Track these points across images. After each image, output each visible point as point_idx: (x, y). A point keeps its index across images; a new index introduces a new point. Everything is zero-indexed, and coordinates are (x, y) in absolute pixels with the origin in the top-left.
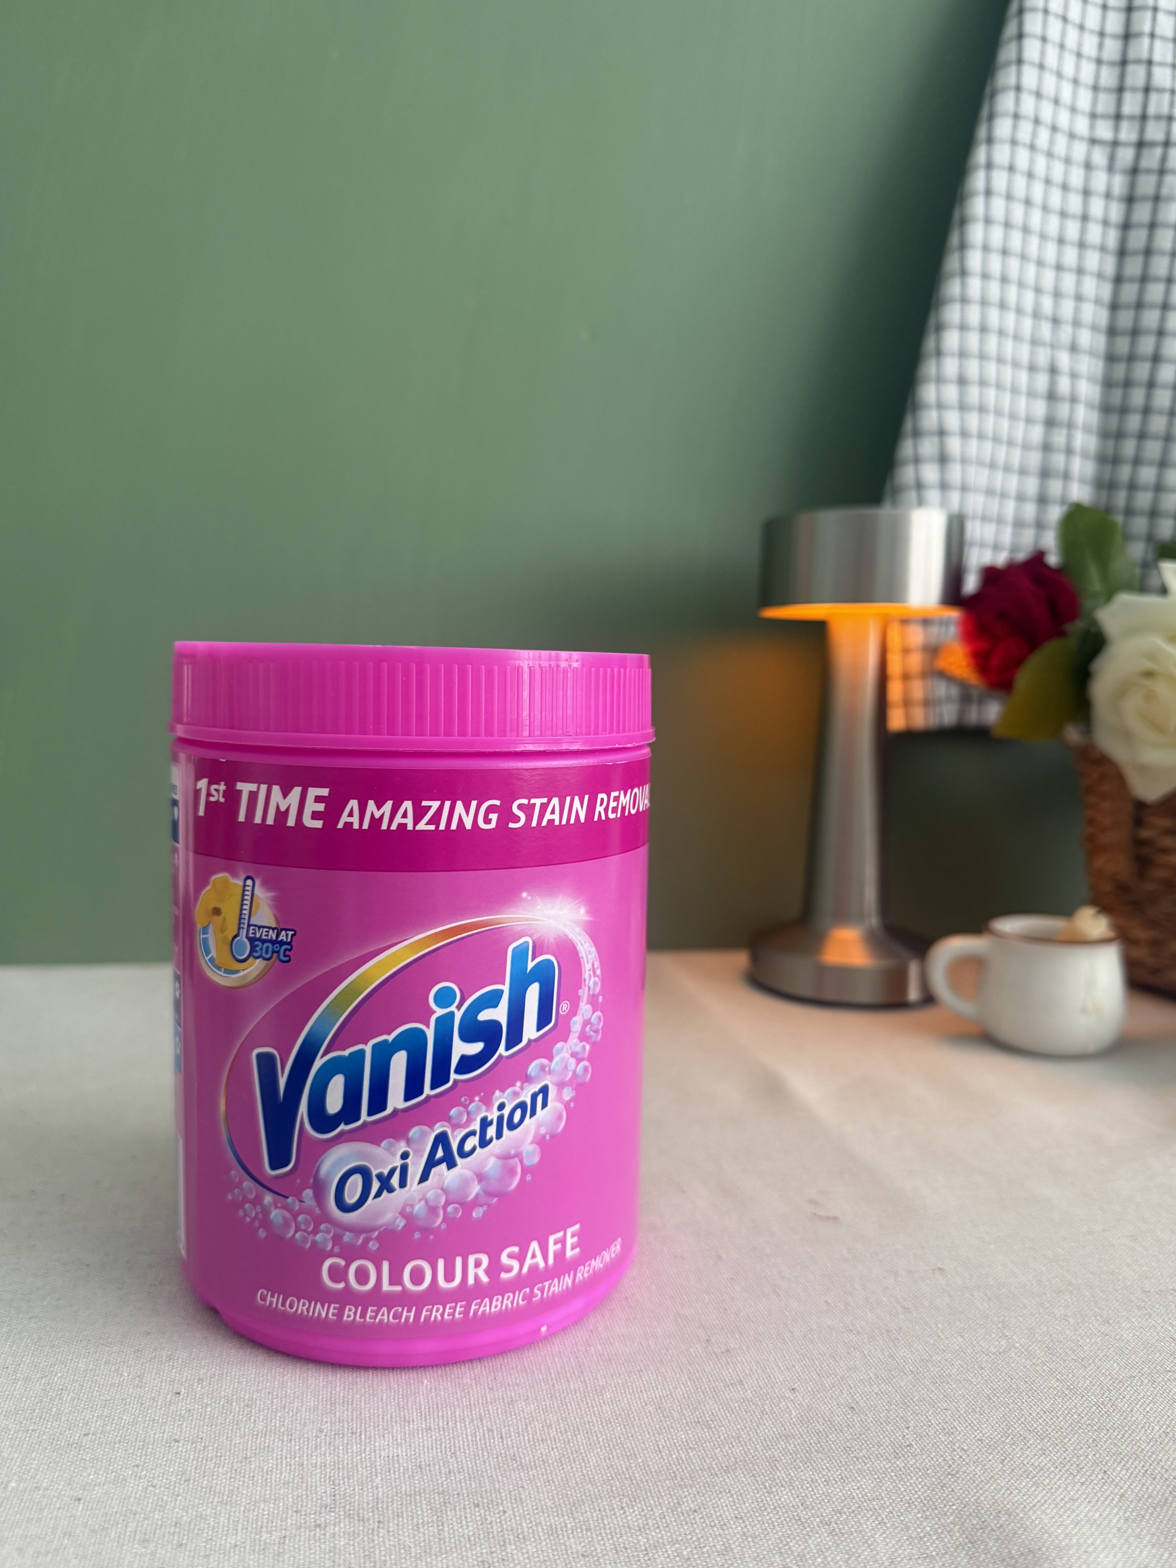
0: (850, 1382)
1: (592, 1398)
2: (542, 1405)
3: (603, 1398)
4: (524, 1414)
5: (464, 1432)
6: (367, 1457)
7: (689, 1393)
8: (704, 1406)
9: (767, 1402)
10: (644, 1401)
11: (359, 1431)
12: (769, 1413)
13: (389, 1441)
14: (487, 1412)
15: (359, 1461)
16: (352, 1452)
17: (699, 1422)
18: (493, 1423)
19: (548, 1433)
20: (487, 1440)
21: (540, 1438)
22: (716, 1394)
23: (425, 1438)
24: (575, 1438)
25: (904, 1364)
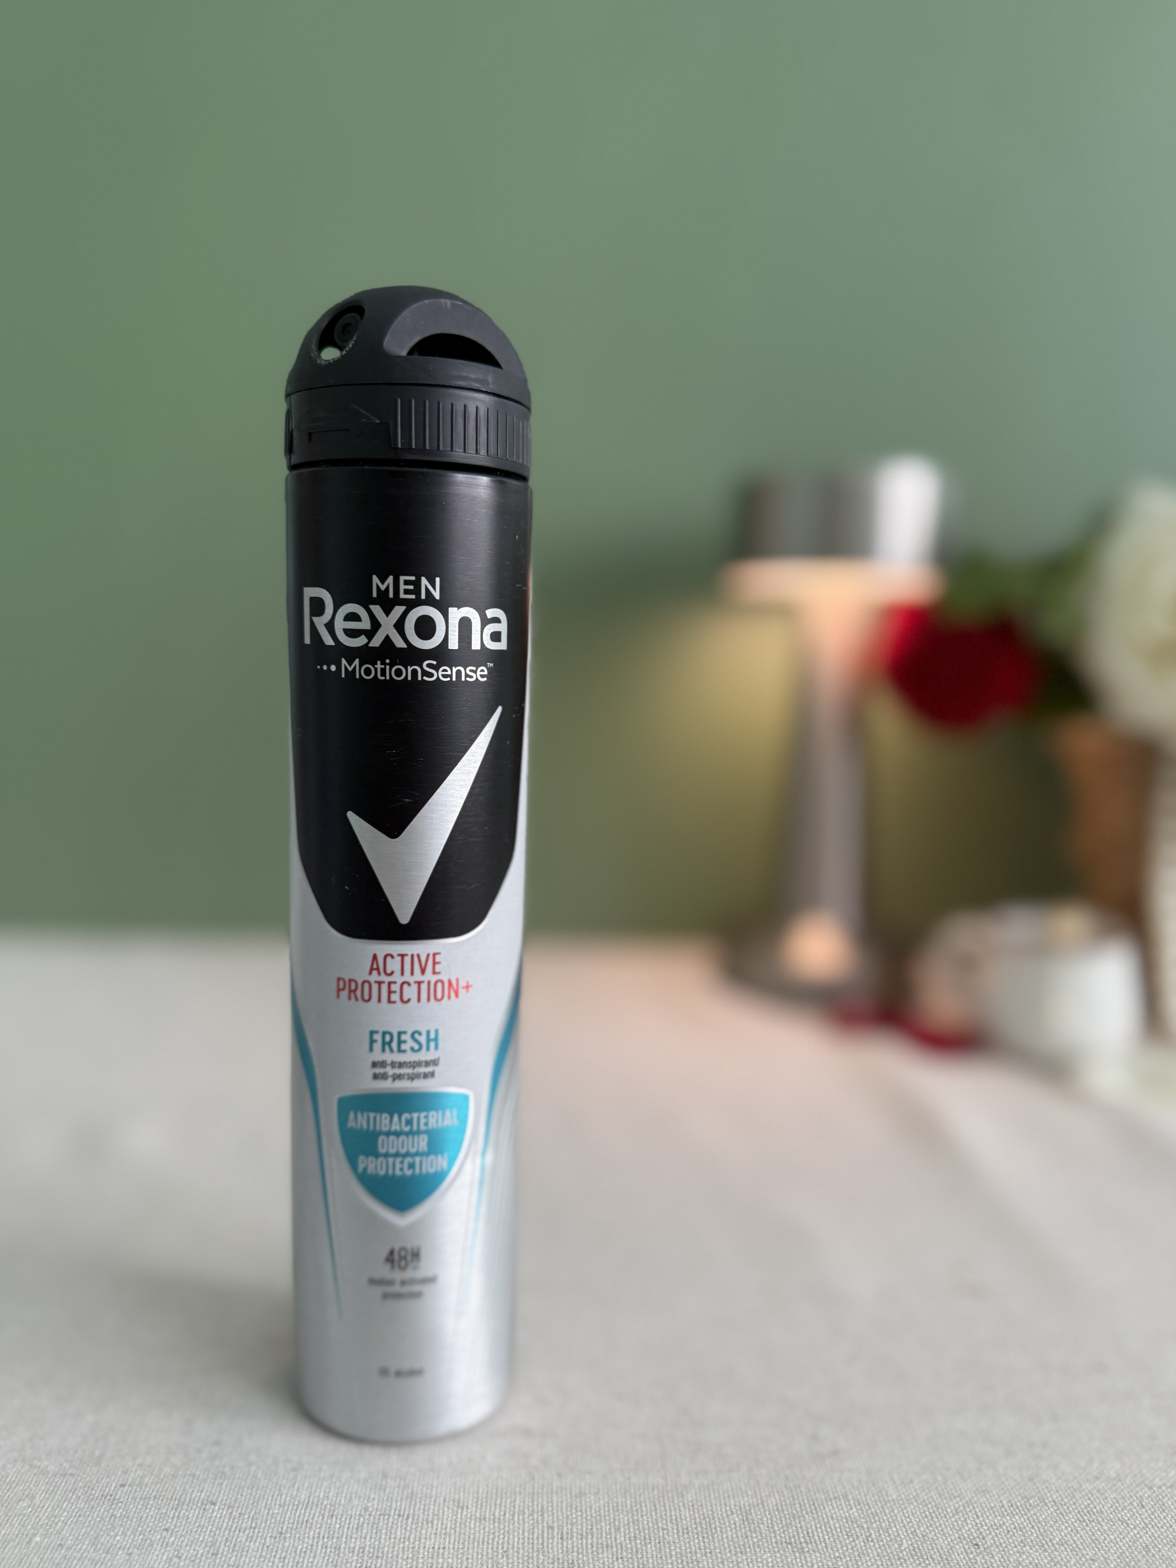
0: (977, 1510)
1: (671, 1499)
2: (613, 1503)
3: (683, 1502)
4: (591, 1511)
5: (521, 1527)
6: (411, 1546)
7: (783, 1503)
8: (800, 1522)
9: (875, 1525)
10: (730, 1508)
11: (406, 1514)
12: (875, 1541)
13: (437, 1528)
14: (550, 1505)
15: (401, 1549)
16: (395, 1538)
17: (791, 1544)
18: (555, 1519)
19: (615, 1538)
20: (546, 1540)
21: (605, 1543)
22: (815, 1508)
23: (477, 1529)
24: (644, 1548)
25: (1046, 1491)
